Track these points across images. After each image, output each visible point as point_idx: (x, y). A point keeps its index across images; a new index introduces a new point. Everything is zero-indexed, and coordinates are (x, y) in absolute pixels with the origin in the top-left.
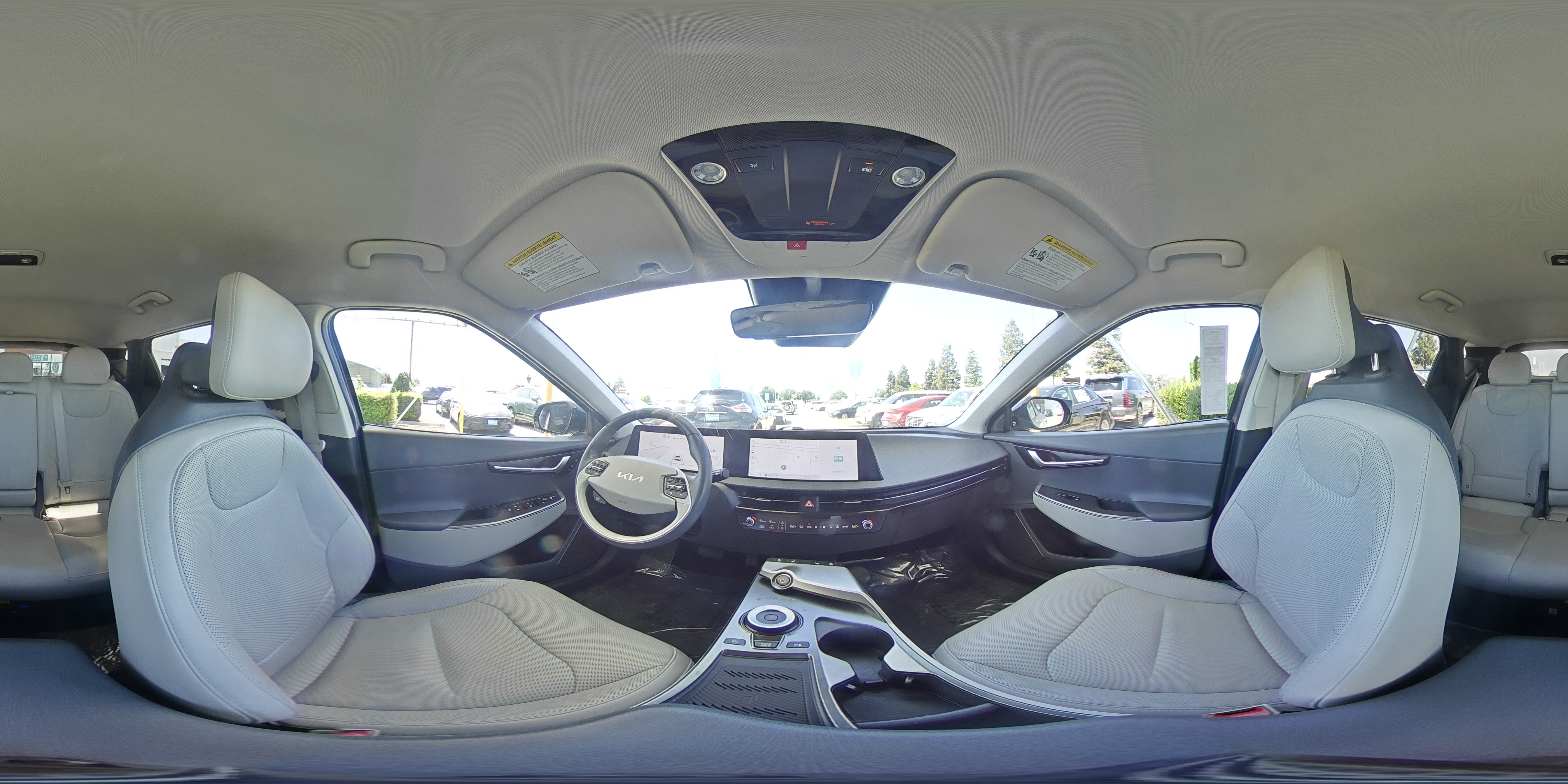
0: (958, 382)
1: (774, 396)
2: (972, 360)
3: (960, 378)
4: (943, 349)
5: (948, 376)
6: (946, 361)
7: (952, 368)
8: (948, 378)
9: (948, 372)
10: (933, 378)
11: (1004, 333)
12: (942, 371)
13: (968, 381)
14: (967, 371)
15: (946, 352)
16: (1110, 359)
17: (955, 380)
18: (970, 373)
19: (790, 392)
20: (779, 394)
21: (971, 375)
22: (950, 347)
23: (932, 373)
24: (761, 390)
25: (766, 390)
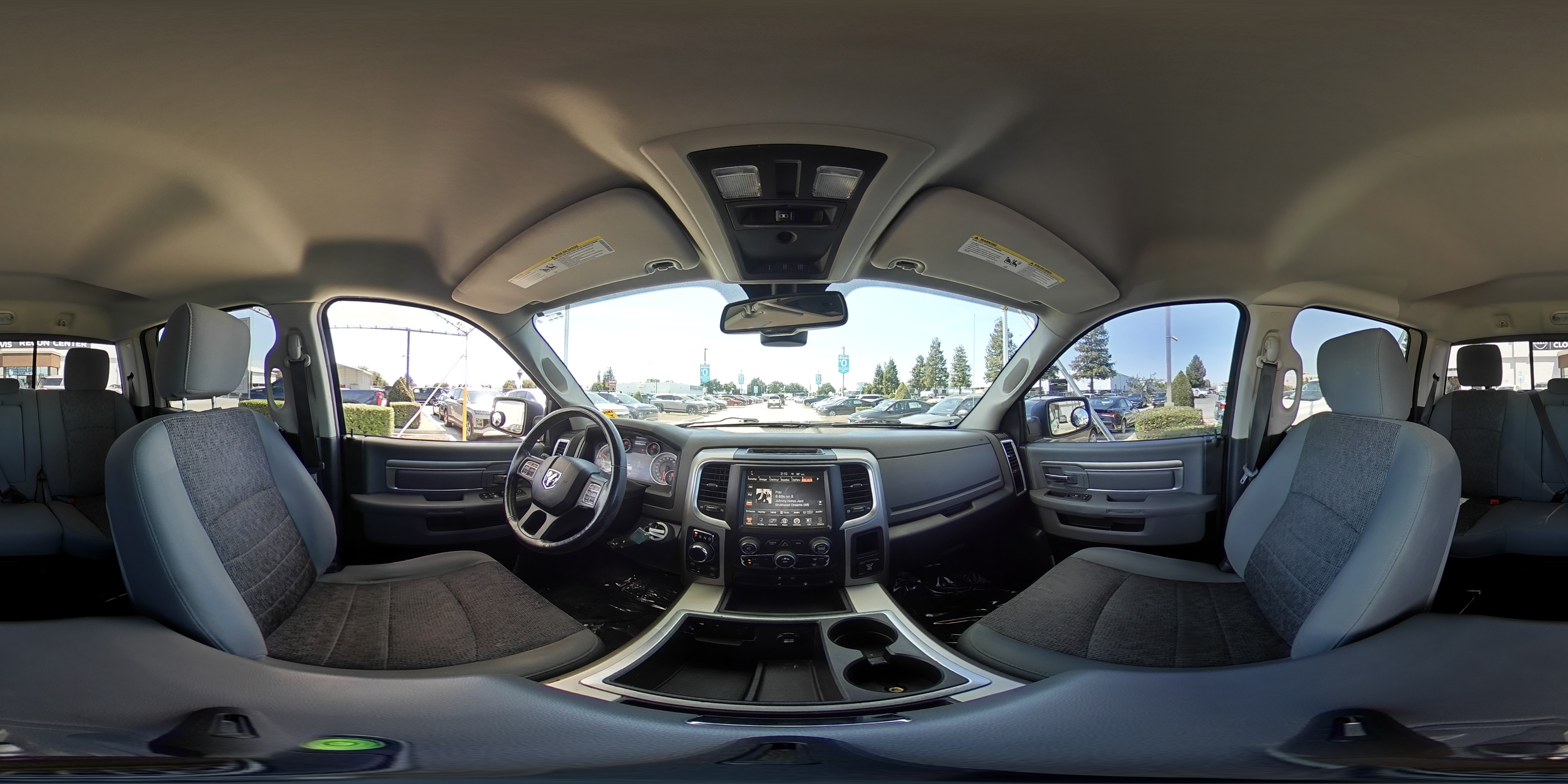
0: (947, 380)
1: (763, 391)
2: (960, 357)
3: (948, 376)
4: (931, 346)
5: (936, 374)
6: (935, 359)
7: (940, 366)
8: (937, 376)
9: (936, 370)
10: (921, 375)
11: (992, 332)
12: (930, 368)
13: (955, 379)
14: (956, 370)
15: (935, 349)
16: (1096, 363)
17: (943, 378)
18: (958, 372)
19: (778, 385)
20: (768, 387)
21: (958, 373)
22: (939, 344)
23: (920, 371)
24: (749, 382)
25: (755, 382)
